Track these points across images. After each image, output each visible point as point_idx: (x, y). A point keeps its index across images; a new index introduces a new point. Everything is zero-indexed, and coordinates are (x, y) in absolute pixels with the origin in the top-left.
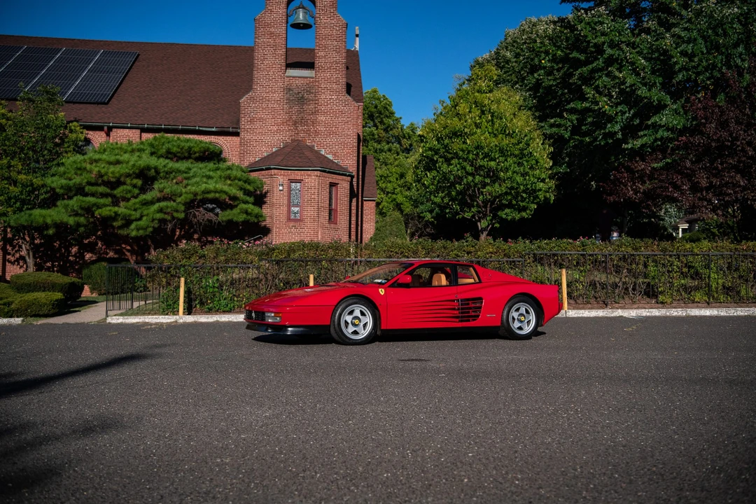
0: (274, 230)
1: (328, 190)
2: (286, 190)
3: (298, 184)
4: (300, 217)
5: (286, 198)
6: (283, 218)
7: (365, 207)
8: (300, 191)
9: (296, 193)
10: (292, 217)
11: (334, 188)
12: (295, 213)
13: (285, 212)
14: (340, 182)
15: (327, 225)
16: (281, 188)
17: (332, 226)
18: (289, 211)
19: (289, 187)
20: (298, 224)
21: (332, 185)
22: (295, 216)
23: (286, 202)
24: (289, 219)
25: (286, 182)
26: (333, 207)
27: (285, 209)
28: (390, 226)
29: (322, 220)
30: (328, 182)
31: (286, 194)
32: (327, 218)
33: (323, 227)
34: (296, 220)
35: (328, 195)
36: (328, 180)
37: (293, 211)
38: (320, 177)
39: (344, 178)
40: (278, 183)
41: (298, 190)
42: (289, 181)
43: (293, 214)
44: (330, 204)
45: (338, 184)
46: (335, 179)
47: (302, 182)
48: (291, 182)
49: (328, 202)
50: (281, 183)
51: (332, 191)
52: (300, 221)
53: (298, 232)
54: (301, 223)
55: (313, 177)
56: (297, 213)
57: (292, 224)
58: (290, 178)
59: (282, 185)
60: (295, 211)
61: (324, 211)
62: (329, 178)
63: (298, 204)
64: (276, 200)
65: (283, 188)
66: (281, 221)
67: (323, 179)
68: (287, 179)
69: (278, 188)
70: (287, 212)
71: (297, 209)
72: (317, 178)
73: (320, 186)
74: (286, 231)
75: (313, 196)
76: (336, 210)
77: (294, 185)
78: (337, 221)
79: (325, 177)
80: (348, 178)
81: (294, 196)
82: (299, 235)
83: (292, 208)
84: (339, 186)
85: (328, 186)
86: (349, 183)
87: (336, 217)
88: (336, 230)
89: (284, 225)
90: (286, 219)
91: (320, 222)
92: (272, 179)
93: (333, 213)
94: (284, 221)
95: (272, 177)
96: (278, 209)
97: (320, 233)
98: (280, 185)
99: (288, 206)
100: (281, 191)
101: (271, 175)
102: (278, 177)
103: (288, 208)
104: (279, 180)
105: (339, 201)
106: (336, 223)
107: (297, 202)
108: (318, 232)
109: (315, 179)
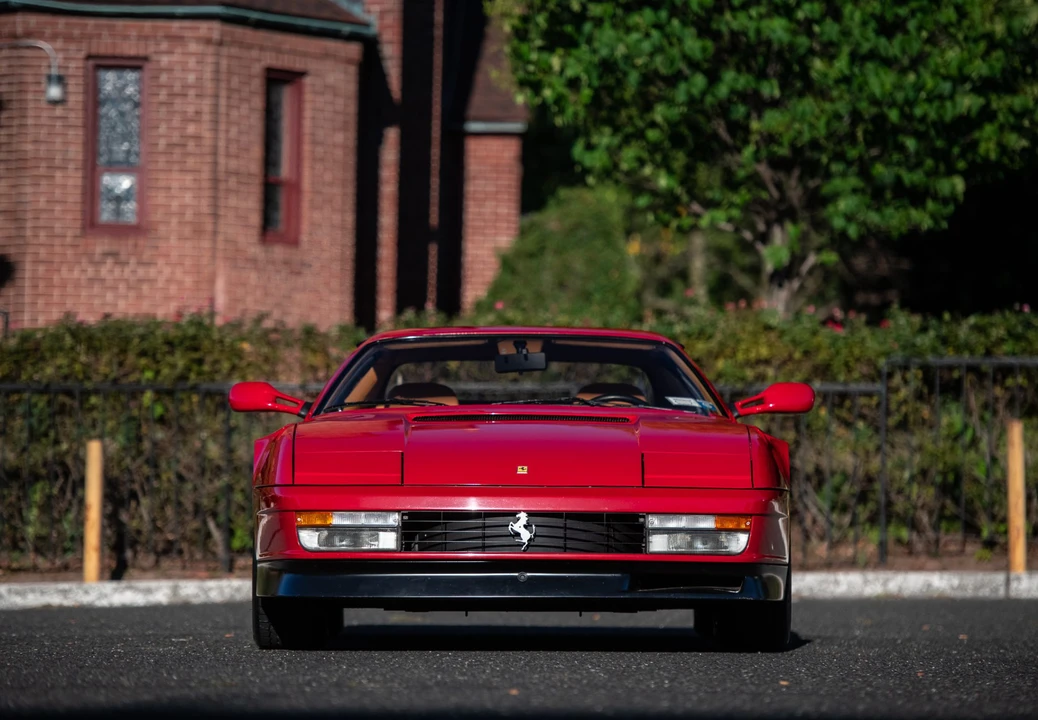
0: (28, 271)
1: (258, 102)
2: (76, 98)
3: (131, 76)
4: (141, 212)
5: (76, 135)
6: (67, 220)
7: (473, 166)
8: (137, 105)
9: (122, 114)
10: (106, 214)
11: (286, 95)
12: (119, 199)
13: (74, 196)
14: (311, 65)
15: (255, 250)
16: (55, 92)
17: (279, 252)
18: (91, 192)
19: (94, 100)
20: (125, 247)
21: (278, 80)
22: (118, 212)
23: (76, 152)
24: (90, 224)
25: (75, 67)
26: (285, 171)
27: (74, 179)
28: (558, 252)
29: (229, 228)
30: (257, 69)
31: (76, 117)
32: (255, 219)
33: (236, 258)
34: (119, 230)
35: (256, 122)
36: (259, 60)
37: (110, 191)
38: (221, 43)
39: (331, 45)
40: (45, 71)
41: (129, 99)
42: (91, 63)
43: (110, 200)
44: (270, 160)
45: (302, 74)
46: (289, 51)
47: (148, 66)
48: (98, 67)
49: (257, 152)
50: (54, 71)
51: (278, 104)
52: (138, 230)
53: (127, 281)
54: (141, 242)
55: (193, 47)
56: (128, 200)
57: (101, 245)
58: (94, 51)
59: (61, 80)
60: (118, 191)
61: (237, 192)
62: (262, 48)
63: (133, 159)
64: (36, 142)
65: (65, 93)
66: (58, 231)
67: (234, 51)
68: (82, 54)
69: (44, 92)
70: (84, 194)
71: (125, 183)
72: (211, 49)
73: (223, 85)
74: (76, 274)
75: (191, 129)
76: (295, 187)
77: (110, 81)
78: (298, 232)
79: (241, 44)
80: (354, 50)
81: (113, 128)
82: (132, 294)
83: (107, 180)
84: (308, 80)
85: (257, 84)
86: (353, 70)
87: (295, 215)
88: (295, 270)
89: (70, 252)
90: (78, 224)
91: (220, 238)
92: (15, 53)
93: (282, 198)
94: (70, 233)
95: (16, 42)
96: (43, 182)
97: (220, 285)
98: (50, 78)
99: (84, 168)
100: (54, 103)
101: (14, 36)
102: (41, 44)
103: (84, 178)
104: (47, 58)
105: (307, 148)
106: (294, 242)
107: (128, 152)
108: (212, 281)
109: (203, 54)
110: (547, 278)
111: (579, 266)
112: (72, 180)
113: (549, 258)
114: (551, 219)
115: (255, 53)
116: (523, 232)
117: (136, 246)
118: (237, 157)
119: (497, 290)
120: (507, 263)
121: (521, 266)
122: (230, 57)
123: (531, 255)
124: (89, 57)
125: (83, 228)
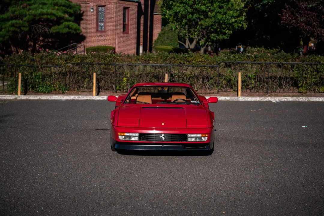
0: (88, 38)
1: (122, 12)
2: (95, 11)
3: (103, 8)
4: (105, 29)
5: (95, 17)
6: (94, 30)
7: (154, 19)
8: (104, 12)
9: (102, 14)
10: (100, 29)
11: (127, 10)
12: (101, 27)
13: (95, 26)
14: (130, 6)
15: (122, 35)
16: (92, 10)
17: (126, 35)
18: (97, 26)
19: (98, 12)
20: (102, 34)
21: (125, 9)
22: (101, 29)
23: (95, 20)
24: (97, 31)
25: (95, 7)
26: (126, 23)
27: (95, 24)
28: (167, 33)
29: (118, 31)
30: (122, 7)
31: (95, 14)
32: (122, 30)
33: (119, 36)
34: (102, 32)
35: (122, 15)
36: (123, 6)
37: (100, 25)
38: (117, 3)
39: (134, 3)
40: (90, 7)
41: (103, 11)
42: (97, 6)
43: (100, 27)
44: (124, 21)
45: (129, 8)
46: (127, 4)
47: (106, 7)
48: (98, 7)
49: (122, 20)
50: (92, 7)
51: (126, 12)
52: (104, 32)
53: (103, 39)
54: (105, 33)
55: (113, 4)
56: (103, 27)
57: (99, 34)
58: (98, 4)
59: (93, 9)
60: (101, 26)
61: (119, 26)
62: (123, 4)
63: (104, 21)
64: (89, 18)
65: (93, 11)
66: (92, 32)
67: (119, 4)
68: (96, 5)
69: (90, 10)
70: (96, 26)
71: (102, 24)
72: (115, 4)
73: (117, 9)
74: (95, 38)
75: (112, 16)
76: (128, 25)
77: (100, 9)
78: (129, 32)
79: (120, 3)
80: (137, 4)
81: (101, 16)
82: (104, 41)
83: (100, 24)
84: (130, 9)
85: (122, 9)
86: (137, 7)
87: (128, 29)
88: (128, 38)
89: (94, 35)
90: (95, 31)
91: (117, 33)
92: (86, 4)
93: (126, 27)
94: (94, 32)
95: (86, 3)
96: (90, 24)
97: (117, 40)
98: (91, 8)
99: (96, 22)
100: (92, 12)
101: (86, 2)
102: (90, 3)
103: (96, 24)
104: (91, 5)
105: (130, 19)
106: (128, 33)
107: (103, 20)
108: (115, 40)
109: (114, 5)
110: (166, 37)
111: (170, 36)
112: (94, 24)
113: (166, 34)
114: (166, 28)
115: (122, 5)
116: (162, 30)
117: (104, 34)
118: (119, 20)
119: (158, 39)
120: (160, 35)
121: (162, 36)
122: (118, 5)
123: (163, 34)
124: (97, 5)
125: (96, 31)
